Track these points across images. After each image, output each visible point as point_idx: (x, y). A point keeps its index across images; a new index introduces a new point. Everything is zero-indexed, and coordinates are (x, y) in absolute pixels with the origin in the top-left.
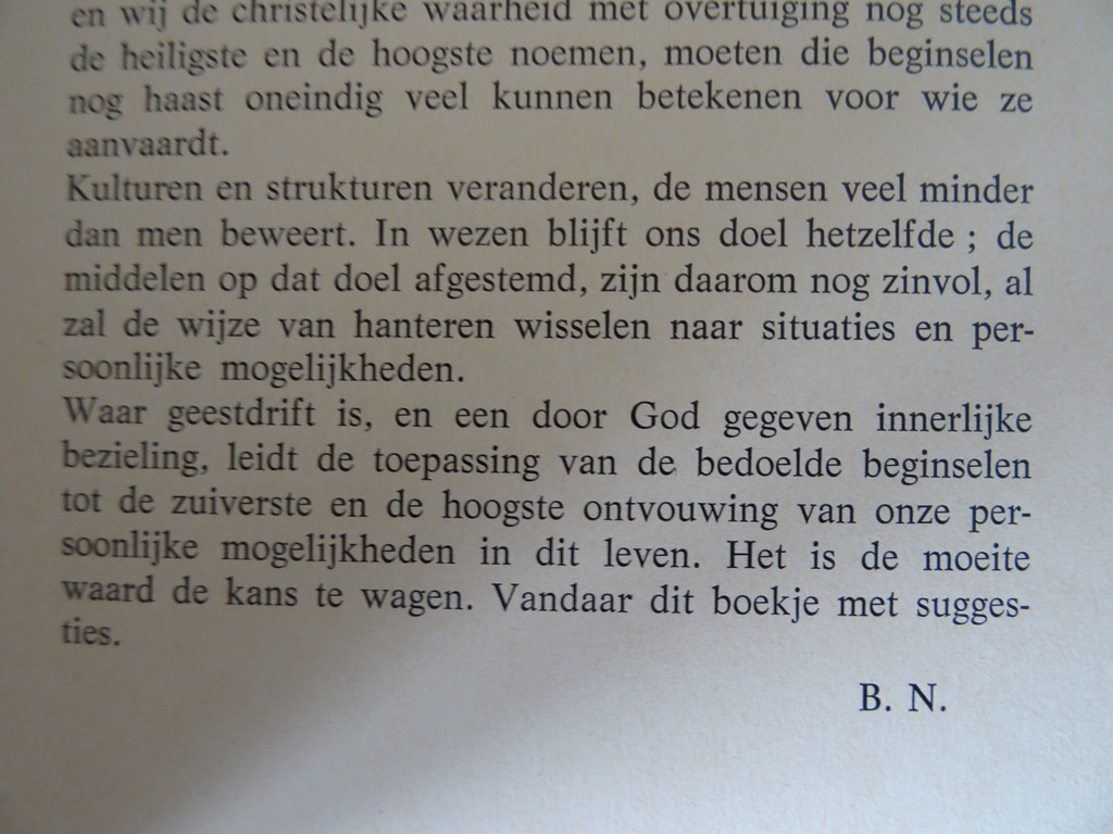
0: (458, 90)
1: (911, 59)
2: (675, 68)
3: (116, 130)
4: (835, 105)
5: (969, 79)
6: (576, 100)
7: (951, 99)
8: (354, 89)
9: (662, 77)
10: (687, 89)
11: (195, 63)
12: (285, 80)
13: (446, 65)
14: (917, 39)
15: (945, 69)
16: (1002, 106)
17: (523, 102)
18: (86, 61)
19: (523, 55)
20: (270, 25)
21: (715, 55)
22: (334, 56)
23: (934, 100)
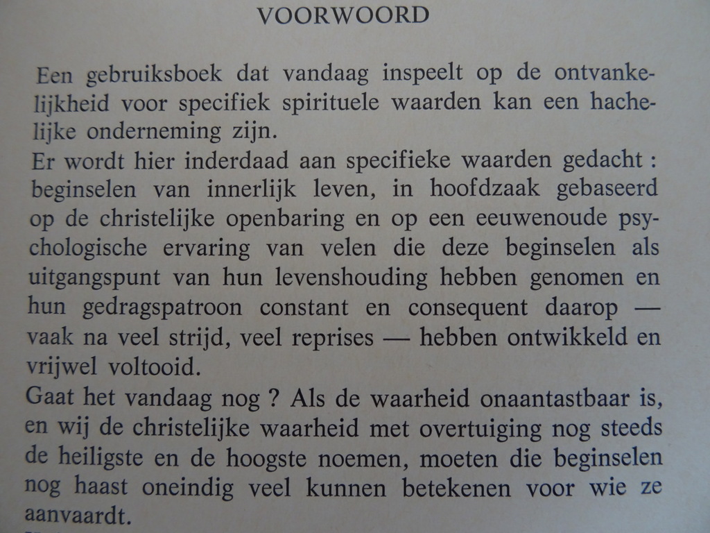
0: (284, 484)
1: (583, 461)
2: (427, 469)
3: (57, 504)
4: (533, 494)
5: (621, 473)
6: (362, 490)
7: (609, 487)
8: (215, 482)
9: (418, 476)
10: (435, 483)
11: (109, 462)
12: (168, 475)
13: (276, 466)
14: (586, 448)
15: (605, 468)
16: (642, 490)
17: (327, 492)
18: (35, 456)
19: (326, 460)
20: (158, 438)
21: (453, 461)
22: (201, 459)
23: (597, 489)
